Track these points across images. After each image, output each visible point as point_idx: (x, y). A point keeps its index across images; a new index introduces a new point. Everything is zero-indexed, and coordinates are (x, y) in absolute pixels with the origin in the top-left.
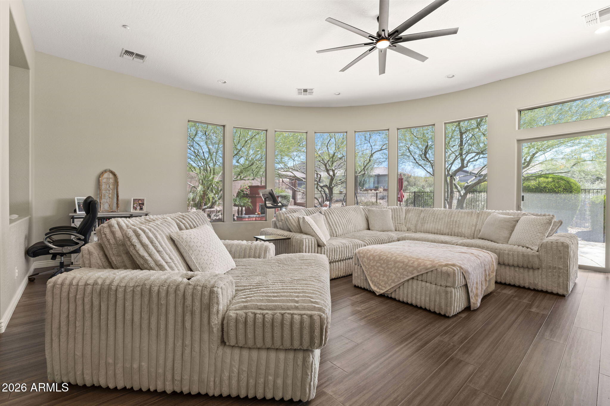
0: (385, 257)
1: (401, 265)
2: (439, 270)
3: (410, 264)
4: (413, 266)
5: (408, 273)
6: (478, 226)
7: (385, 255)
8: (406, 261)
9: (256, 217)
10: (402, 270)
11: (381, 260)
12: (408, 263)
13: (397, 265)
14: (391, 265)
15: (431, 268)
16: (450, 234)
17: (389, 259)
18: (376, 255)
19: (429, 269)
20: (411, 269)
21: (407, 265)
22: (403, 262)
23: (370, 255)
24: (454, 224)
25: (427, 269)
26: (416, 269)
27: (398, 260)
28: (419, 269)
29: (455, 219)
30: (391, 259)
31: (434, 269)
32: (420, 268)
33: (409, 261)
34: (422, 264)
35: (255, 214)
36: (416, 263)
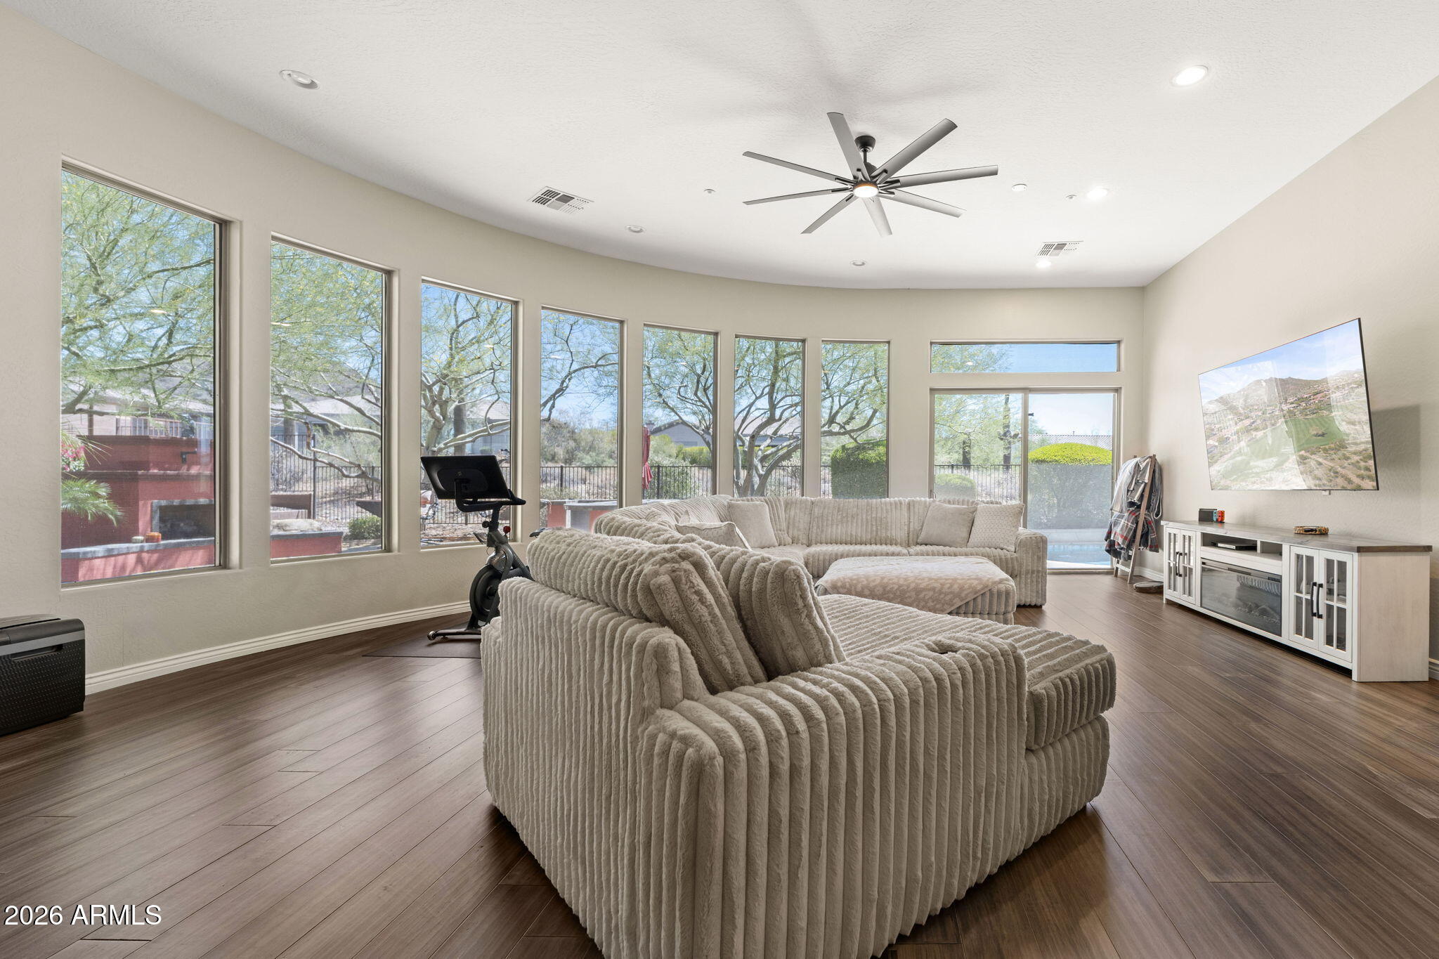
0: (896, 587)
1: (931, 593)
2: (995, 590)
3: (945, 589)
4: (951, 593)
5: (943, 605)
6: (912, 524)
7: (894, 583)
8: (937, 585)
9: (141, 550)
10: (933, 602)
11: (889, 592)
12: (942, 588)
13: (922, 596)
14: (910, 597)
15: (982, 589)
16: (873, 541)
17: (905, 588)
18: (876, 586)
19: (979, 591)
20: (948, 598)
21: (940, 592)
22: (933, 589)
23: (863, 589)
24: (879, 523)
25: (976, 593)
26: (958, 595)
27: (922, 586)
28: (963, 595)
29: (879, 515)
30: (908, 588)
31: (986, 590)
32: (965, 592)
33: (942, 585)
34: (966, 586)
35: (129, 541)
36: (956, 586)
